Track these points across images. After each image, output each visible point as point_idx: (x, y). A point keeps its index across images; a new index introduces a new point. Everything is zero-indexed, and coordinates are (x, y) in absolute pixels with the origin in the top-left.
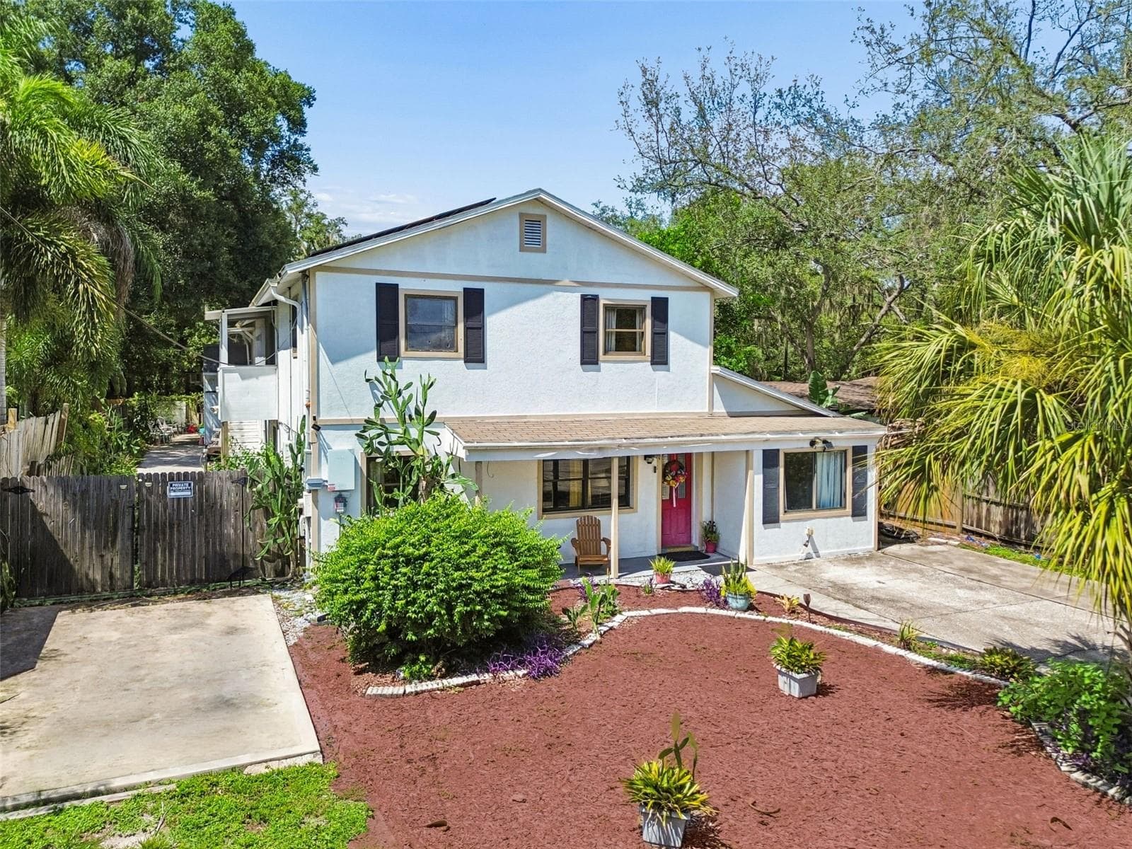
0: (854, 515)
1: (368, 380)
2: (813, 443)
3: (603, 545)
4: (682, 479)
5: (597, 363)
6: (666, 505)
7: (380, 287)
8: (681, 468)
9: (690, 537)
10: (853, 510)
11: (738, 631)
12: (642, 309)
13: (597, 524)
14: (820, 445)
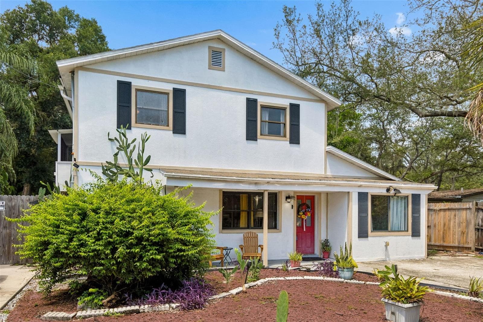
0: (413, 236)
1: (110, 139)
2: (388, 190)
3: (259, 248)
4: (309, 214)
5: (256, 140)
6: (299, 230)
7: (120, 83)
8: (308, 207)
9: (314, 250)
10: (413, 233)
11: (346, 289)
12: (284, 109)
13: (257, 237)
14: (392, 192)
